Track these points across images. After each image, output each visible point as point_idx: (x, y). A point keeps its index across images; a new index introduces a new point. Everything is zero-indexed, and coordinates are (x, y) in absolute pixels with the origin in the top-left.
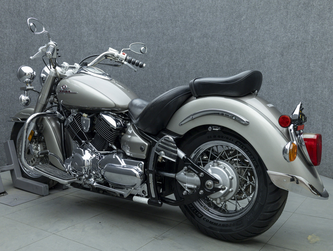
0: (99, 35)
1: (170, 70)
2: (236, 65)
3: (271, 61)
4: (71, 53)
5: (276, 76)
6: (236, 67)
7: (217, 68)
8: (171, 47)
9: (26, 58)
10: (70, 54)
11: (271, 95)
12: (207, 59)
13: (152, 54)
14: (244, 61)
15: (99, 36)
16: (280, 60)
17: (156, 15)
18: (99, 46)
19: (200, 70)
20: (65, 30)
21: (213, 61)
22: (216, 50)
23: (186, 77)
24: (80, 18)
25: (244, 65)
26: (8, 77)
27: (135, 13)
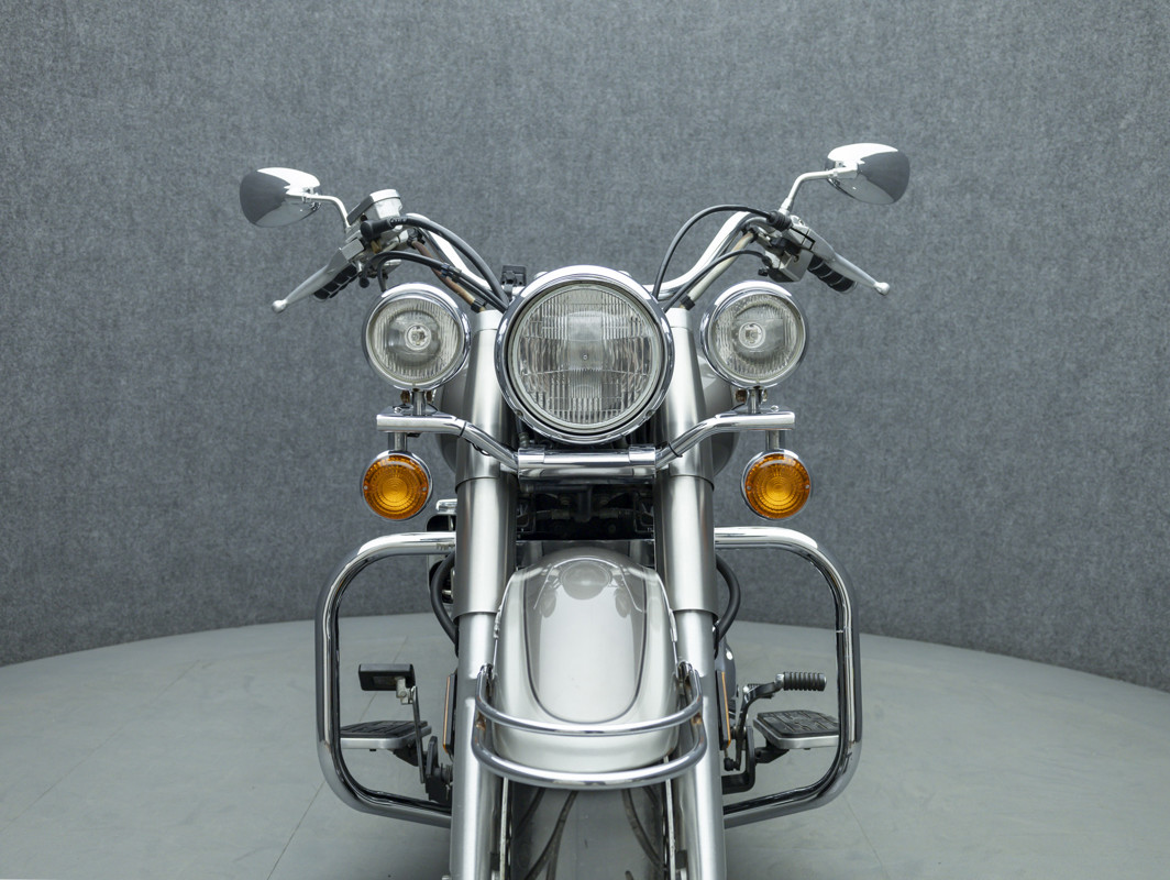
0: (569, 173)
1: (825, 311)
2: (1090, 301)
6: (1088, 311)
7: (1011, 310)
9: (311, 252)
12: (971, 274)
14: (1124, 287)
15: (569, 179)
17: (785, 107)
18: (568, 213)
19: (942, 316)
20: (450, 158)
21: (994, 282)
22: (1011, 242)
23: (885, 338)
24: (508, 114)
25: (1121, 303)
26: (249, 317)
27: (703, 97)
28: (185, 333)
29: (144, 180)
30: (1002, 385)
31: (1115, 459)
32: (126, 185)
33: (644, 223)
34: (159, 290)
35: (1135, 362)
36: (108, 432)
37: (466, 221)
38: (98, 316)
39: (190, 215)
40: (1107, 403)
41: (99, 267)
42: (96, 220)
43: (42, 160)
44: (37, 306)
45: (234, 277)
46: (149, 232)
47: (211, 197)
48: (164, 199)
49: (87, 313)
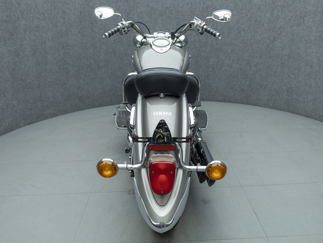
1: (214, 26)
2: (277, 22)
3: (311, 20)
5: (315, 36)
6: (276, 24)
7: (258, 24)
8: (215, 4)
9: (89, 20)
10: (125, 14)
11: (308, 53)
12: (249, 16)
13: (198, 11)
14: (285, 18)
16: (320, 20)
18: (150, 5)
19: (242, 26)
21: (255, 18)
22: (259, 7)
23: (228, 32)
25: (284, 22)
26: (76, 38)
28: (61, 43)
29: (46, 6)
30: (256, 43)
31: (282, 60)
32: (42, 8)
33: (169, 6)
34: (54, 33)
35: (287, 37)
36: (47, 69)
37: (125, 8)
38: (40, 41)
39: (58, 14)
40: (280, 47)
41: (39, 29)
42: (36, 17)
43: (21, 4)
44: (26, 41)
45: (71, 28)
46: (49, 19)
47: (62, 8)
48: (51, 10)
49: (38, 41)
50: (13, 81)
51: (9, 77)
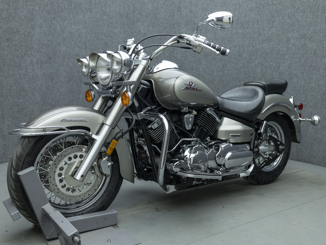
1: (263, 71)
4: (170, 51)
7: (313, 70)
8: (266, 47)
12: (303, 61)
17: (254, 16)
19: (294, 72)
20: (165, 30)
21: (309, 63)
22: (314, 52)
24: (180, 19)
29: (89, 36)
32: (85, 37)
36: (79, 98)
38: (78, 69)
39: (100, 45)
42: (77, 45)
43: (65, 31)
44: (63, 66)
47: (105, 40)
48: (94, 40)
49: (75, 68)
50: (43, 105)
51: (38, 100)
